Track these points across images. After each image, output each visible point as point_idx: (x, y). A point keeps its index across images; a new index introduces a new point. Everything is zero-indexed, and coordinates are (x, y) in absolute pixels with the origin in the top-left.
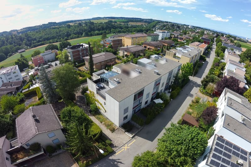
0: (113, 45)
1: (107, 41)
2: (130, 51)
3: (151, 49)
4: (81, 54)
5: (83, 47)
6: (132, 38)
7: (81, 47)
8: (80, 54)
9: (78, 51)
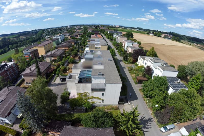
0: (32, 56)
1: (25, 54)
2: (56, 56)
3: (66, 49)
4: (9, 74)
5: (8, 65)
6: (44, 46)
7: (6, 67)
8: (7, 74)
9: (5, 71)
